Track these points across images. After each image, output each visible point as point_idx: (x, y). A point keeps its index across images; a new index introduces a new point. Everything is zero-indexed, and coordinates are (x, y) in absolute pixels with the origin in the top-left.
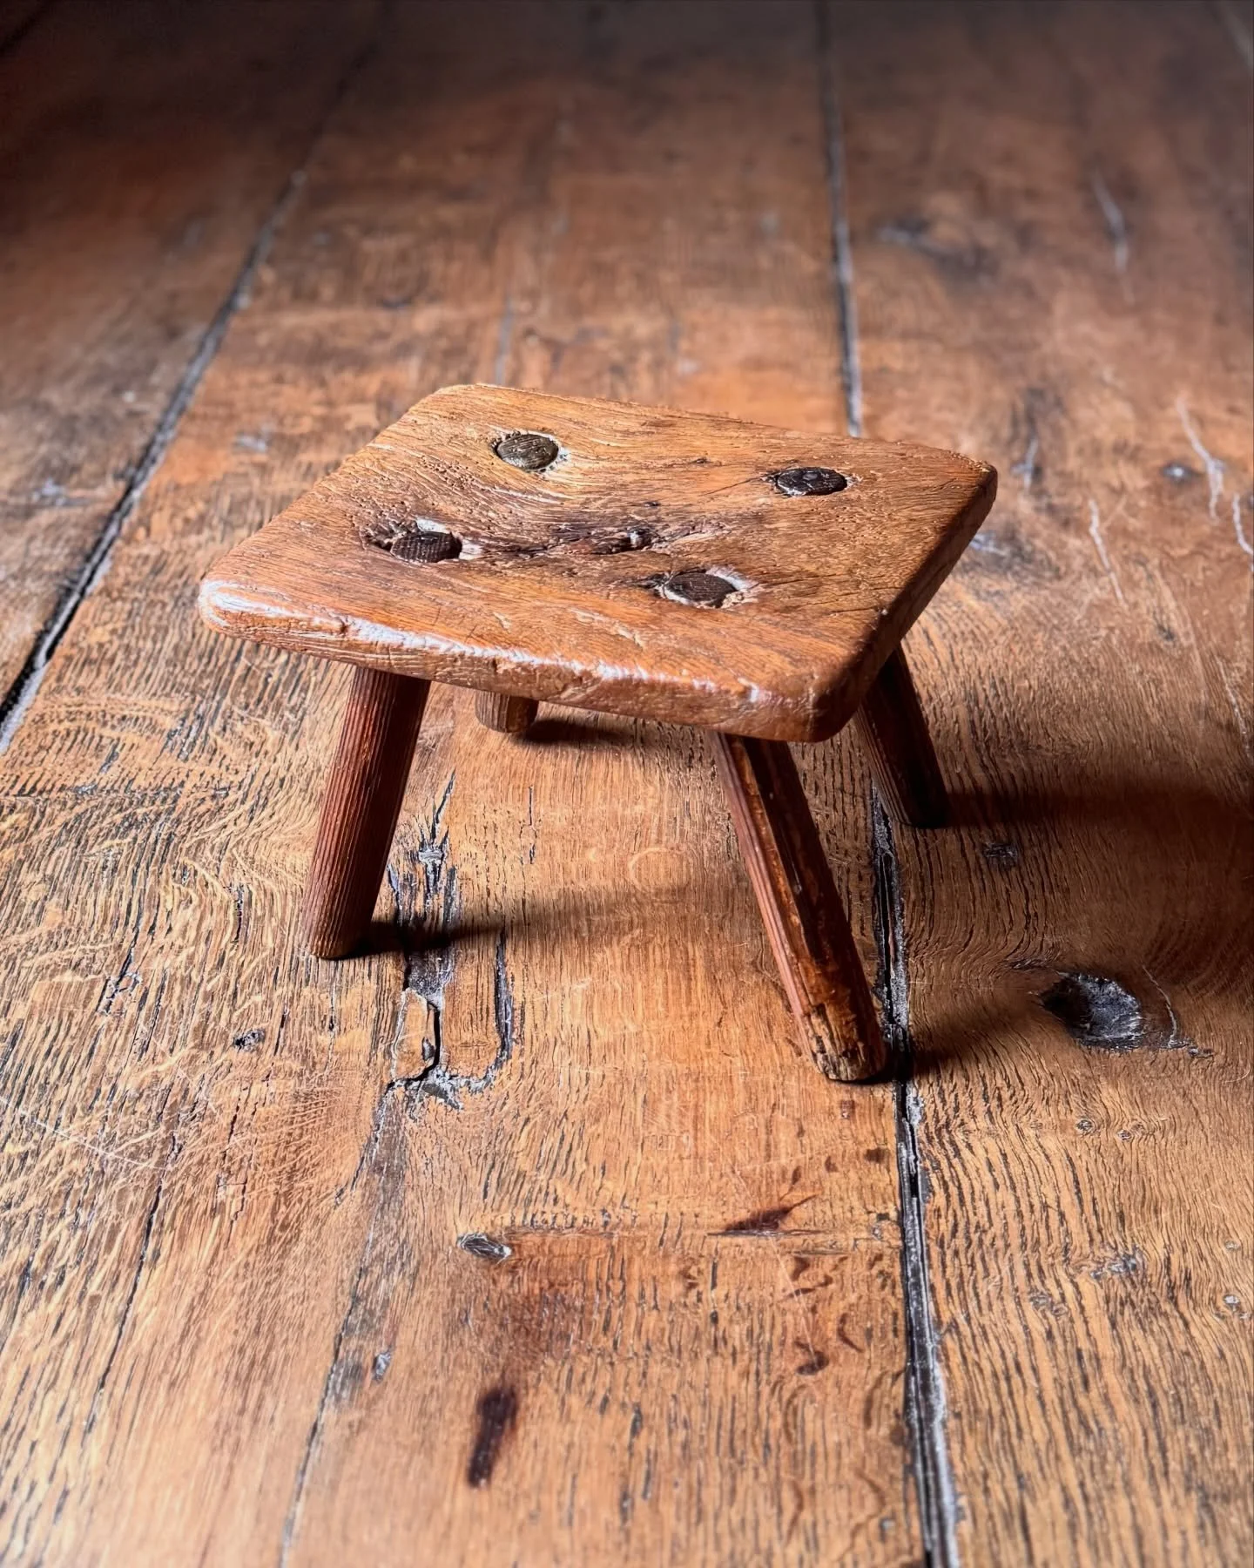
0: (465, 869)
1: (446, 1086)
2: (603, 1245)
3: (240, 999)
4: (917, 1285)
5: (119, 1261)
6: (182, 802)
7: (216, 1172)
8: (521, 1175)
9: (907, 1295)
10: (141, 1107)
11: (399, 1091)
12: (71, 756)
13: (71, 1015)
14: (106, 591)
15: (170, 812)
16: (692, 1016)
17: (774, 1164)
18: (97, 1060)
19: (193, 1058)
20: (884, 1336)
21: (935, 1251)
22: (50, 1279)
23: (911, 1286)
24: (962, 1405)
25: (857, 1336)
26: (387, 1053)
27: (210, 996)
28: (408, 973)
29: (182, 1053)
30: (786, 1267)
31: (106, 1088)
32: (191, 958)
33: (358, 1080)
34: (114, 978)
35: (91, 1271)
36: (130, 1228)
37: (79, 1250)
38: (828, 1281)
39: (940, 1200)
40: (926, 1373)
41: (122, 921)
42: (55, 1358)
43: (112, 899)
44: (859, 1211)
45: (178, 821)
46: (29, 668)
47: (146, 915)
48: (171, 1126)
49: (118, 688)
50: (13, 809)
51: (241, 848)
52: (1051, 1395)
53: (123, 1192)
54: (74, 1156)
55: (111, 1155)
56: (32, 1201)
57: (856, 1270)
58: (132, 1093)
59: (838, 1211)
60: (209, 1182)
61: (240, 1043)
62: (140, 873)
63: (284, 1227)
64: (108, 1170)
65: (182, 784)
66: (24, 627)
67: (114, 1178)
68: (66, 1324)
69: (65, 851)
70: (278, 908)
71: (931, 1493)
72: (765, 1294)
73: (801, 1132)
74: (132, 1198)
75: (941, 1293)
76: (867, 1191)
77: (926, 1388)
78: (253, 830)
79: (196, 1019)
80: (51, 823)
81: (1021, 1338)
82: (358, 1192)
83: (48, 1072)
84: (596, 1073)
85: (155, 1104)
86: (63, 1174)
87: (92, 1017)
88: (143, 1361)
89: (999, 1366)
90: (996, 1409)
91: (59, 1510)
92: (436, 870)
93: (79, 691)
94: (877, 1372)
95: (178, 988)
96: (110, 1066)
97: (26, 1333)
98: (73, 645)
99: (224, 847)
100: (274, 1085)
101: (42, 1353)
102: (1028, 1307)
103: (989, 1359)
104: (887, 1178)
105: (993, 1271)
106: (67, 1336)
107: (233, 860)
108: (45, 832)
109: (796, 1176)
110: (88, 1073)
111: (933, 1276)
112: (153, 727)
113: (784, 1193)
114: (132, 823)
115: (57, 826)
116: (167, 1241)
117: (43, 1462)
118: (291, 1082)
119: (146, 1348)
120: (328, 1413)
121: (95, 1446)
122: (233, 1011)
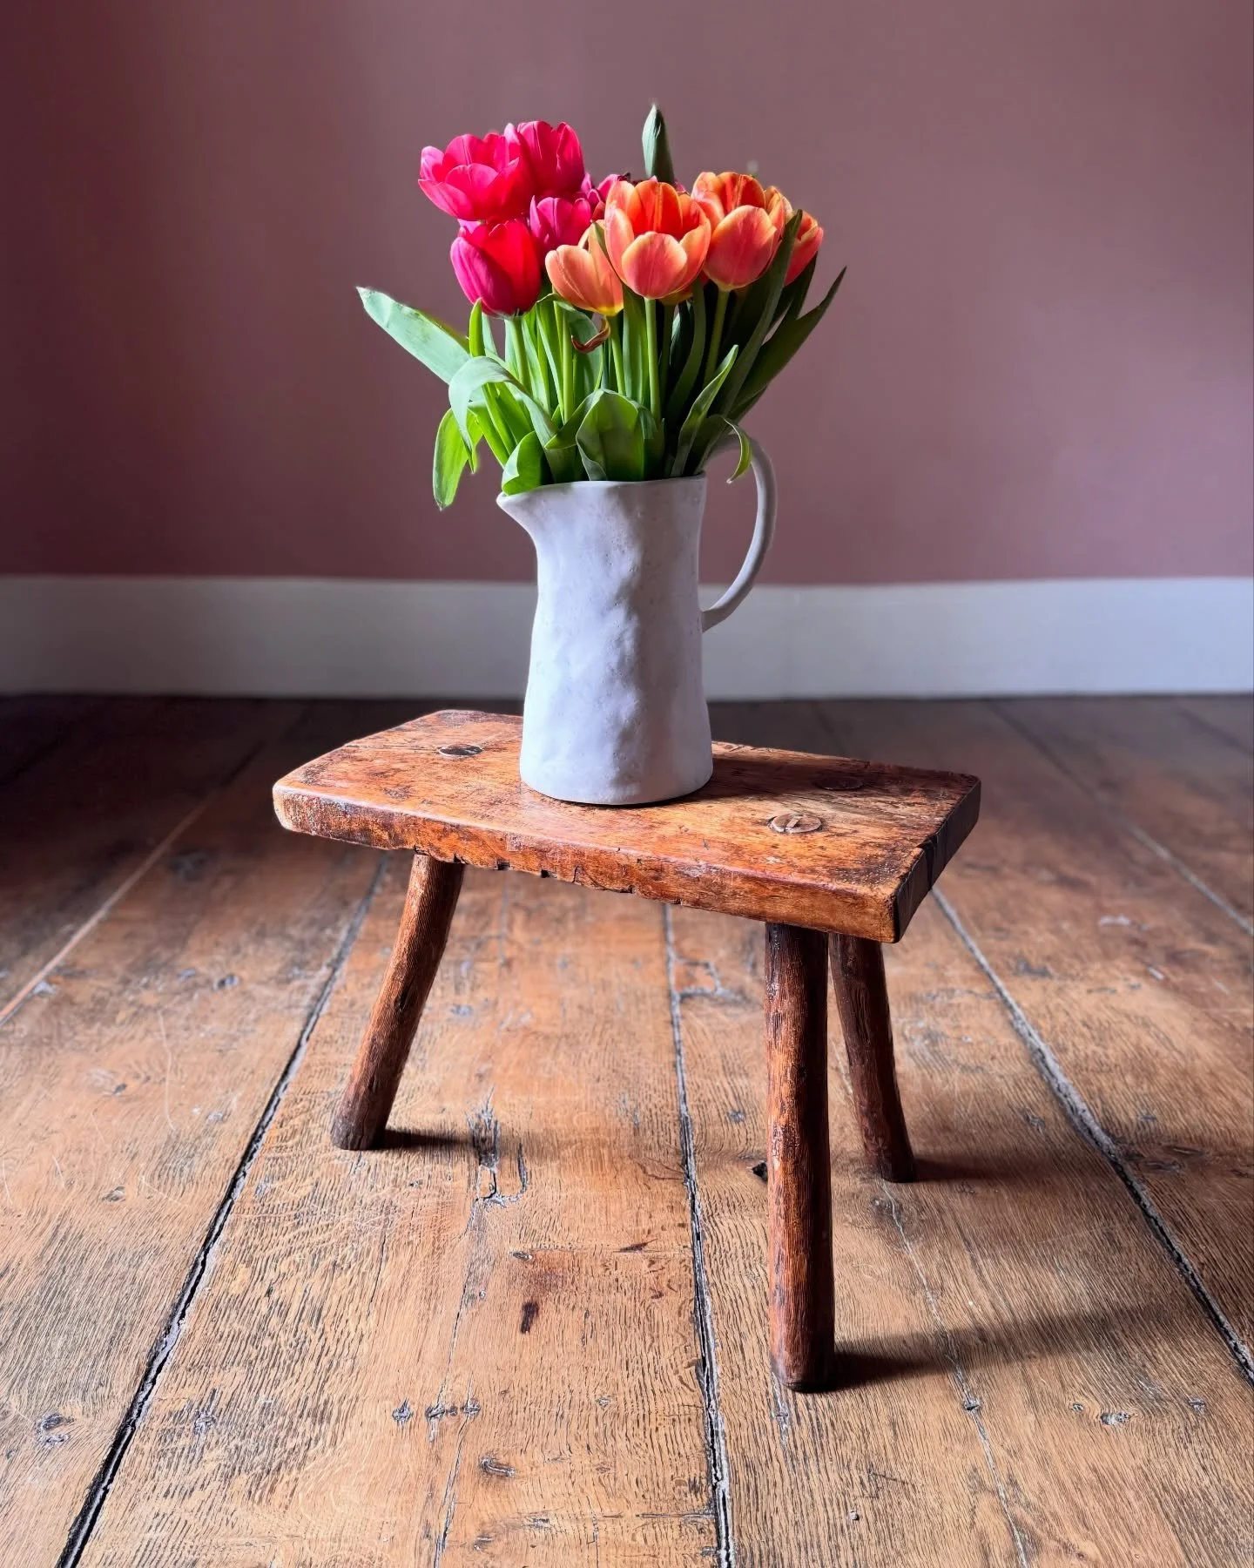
0: (501, 1121)
1: (500, 1201)
2: (570, 1254)
4: (700, 1271)
5: (373, 1259)
7: (408, 1230)
8: (535, 1231)
9: (695, 1274)
10: (374, 1208)
11: (481, 1201)
12: (323, 1080)
13: (339, 1176)
14: (330, 1014)
16: (603, 1175)
17: (640, 1228)
18: (353, 1191)
19: (393, 1191)
20: (686, 1286)
21: (707, 1259)
22: (345, 1266)
23: (697, 1270)
24: (718, 1310)
25: (675, 1287)
26: (475, 1188)
27: (397, 1168)
28: (480, 1160)
29: (387, 1189)
30: (645, 1264)
31: (358, 1202)
33: (464, 1197)
34: (355, 1162)
35: (361, 1265)
36: (375, 1250)
37: (356, 1256)
38: (663, 1268)
39: (709, 1241)
40: (703, 1300)
42: (352, 1292)
44: (675, 1244)
46: (299, 1046)
48: (387, 1214)
49: (341, 1052)
50: (301, 1100)
51: (404, 1114)
52: (753, 1307)
53: (370, 1238)
54: (348, 1225)
55: (364, 1224)
57: (674, 1264)
58: (369, 1203)
59: (666, 1244)
61: (412, 1185)
63: (438, 1249)
64: (363, 1230)
66: (296, 1028)
67: (366, 1232)
68: (354, 1282)
69: (327, 1117)
71: (704, 1339)
72: (637, 1272)
73: (651, 1217)
74: (374, 1239)
75: (709, 1273)
76: (679, 1239)
77: (703, 1305)
78: (408, 1106)
79: (392, 1177)
80: (319, 1105)
81: (742, 1289)
82: (467, 1237)
83: (333, 1196)
84: (563, 1195)
85: (379, 1207)
86: (345, 1231)
87: (348, 1176)
88: (386, 1295)
89: (733, 1298)
90: (731, 1312)
91: (360, 1341)
92: (489, 1121)
93: (324, 1054)
94: (683, 1299)
95: (383, 1167)
96: (359, 1193)
97: (338, 1284)
98: (318, 1035)
99: (396, 1115)
100: (428, 1200)
101: (346, 1291)
102: (745, 1278)
103: (729, 1295)
104: (687, 1234)
105: (731, 1265)
106: (355, 1286)
108: (317, 1109)
109: (649, 1232)
110: (350, 1196)
111: (707, 1267)
113: (644, 1238)
115: (322, 1106)
116: (391, 1253)
117: (352, 1326)
118: (435, 1199)
119: (388, 1289)
120: (463, 1310)
121: (372, 1321)
122: (408, 1172)
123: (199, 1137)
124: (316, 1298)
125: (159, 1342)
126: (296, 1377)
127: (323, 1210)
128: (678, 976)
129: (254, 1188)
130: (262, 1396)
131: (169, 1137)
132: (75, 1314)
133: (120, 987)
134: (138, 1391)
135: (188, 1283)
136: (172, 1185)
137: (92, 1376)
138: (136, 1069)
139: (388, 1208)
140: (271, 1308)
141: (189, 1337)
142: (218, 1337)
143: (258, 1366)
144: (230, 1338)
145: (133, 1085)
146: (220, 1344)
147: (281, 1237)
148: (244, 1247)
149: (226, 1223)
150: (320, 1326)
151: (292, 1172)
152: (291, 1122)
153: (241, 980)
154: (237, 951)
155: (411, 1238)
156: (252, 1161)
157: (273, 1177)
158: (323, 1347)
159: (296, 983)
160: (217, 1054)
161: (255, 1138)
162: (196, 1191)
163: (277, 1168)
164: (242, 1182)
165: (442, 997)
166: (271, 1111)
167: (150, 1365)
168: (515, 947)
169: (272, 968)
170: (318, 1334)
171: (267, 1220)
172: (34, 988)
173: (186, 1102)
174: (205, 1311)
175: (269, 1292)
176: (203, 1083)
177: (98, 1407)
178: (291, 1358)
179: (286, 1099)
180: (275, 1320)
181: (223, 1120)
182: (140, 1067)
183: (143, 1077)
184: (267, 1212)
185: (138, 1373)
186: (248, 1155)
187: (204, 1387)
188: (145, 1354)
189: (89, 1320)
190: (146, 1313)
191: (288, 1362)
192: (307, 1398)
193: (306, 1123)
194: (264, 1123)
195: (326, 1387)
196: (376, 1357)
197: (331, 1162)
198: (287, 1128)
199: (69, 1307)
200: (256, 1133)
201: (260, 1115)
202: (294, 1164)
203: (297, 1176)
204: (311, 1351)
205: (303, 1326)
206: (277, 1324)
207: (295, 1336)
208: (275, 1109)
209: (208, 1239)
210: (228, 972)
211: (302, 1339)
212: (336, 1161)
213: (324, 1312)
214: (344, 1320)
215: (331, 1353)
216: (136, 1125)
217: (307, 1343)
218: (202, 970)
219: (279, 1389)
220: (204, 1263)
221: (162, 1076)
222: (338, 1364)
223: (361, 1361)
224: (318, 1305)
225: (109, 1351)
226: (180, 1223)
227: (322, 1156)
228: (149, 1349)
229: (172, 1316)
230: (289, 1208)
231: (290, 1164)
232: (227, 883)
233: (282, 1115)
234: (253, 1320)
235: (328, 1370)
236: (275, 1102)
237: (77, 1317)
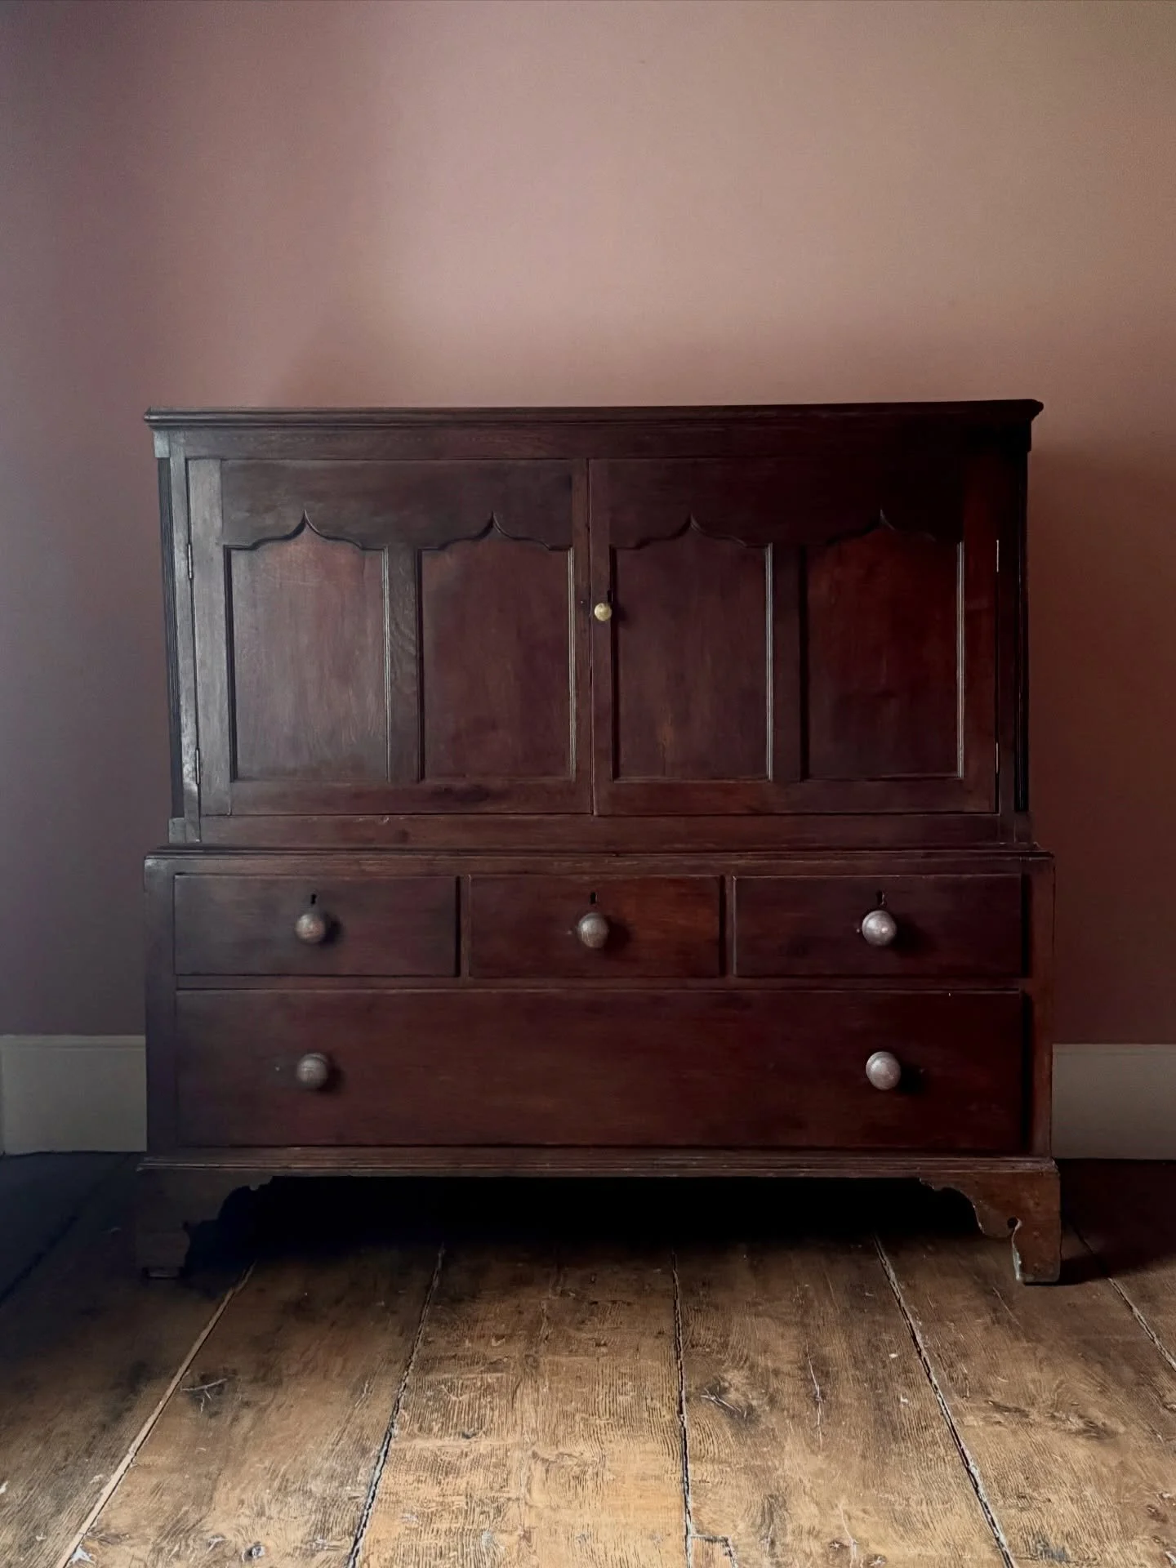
128: (696, 1556)
133: (152, 1557)
153: (267, 1548)
154: (261, 1514)
159: (321, 1556)
168: (533, 1513)
169: (297, 1534)
172: (70, 1559)
210: (255, 1540)
218: (229, 1537)
232: (247, 1419)
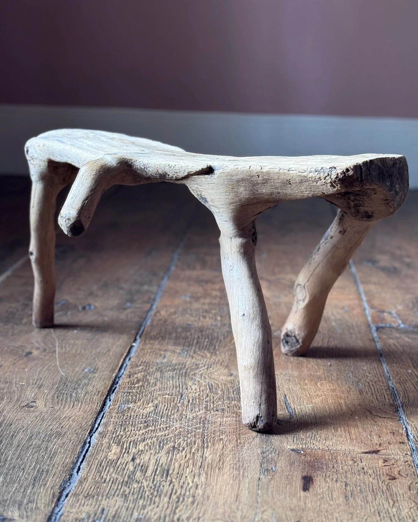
2: (329, 453)
3: (215, 403)
5: (198, 446)
6: (187, 366)
7: (219, 433)
8: (303, 439)
10: (194, 420)
12: (153, 356)
13: (170, 403)
15: (184, 368)
18: (180, 412)
19: (206, 413)
22: (181, 449)
27: (207, 402)
29: (201, 412)
30: (380, 461)
31: (184, 417)
32: (199, 395)
34: (180, 397)
35: (191, 448)
36: (199, 441)
37: (187, 444)
41: (178, 387)
42: (188, 461)
43: (174, 383)
44: (399, 452)
45: (187, 369)
47: (184, 387)
48: (204, 424)
50: (140, 365)
51: (207, 375)
53: (195, 436)
54: (180, 428)
55: (190, 428)
56: (171, 435)
58: (191, 417)
59: (393, 452)
60: (218, 434)
61: (217, 410)
62: (180, 378)
63: (240, 444)
64: (190, 431)
65: (186, 363)
67: (192, 432)
68: (188, 457)
69: (159, 374)
70: (220, 386)
72: (376, 465)
74: (198, 436)
76: (401, 450)
78: (208, 371)
79: (204, 406)
80: (152, 368)
82: (258, 439)
83: (168, 413)
85: (198, 420)
86: (178, 431)
87: (176, 404)
88: (210, 465)
94: (410, 482)
95: (197, 400)
96: (184, 413)
97: (178, 457)
98: (146, 335)
99: (201, 375)
100: (229, 418)
101: (183, 462)
106: (189, 459)
107: (205, 378)
108: (151, 370)
109: (380, 445)
110: (178, 414)
112: (174, 352)
113: (378, 448)
114: (175, 369)
116: (210, 444)
117: (190, 480)
118: (234, 418)
119: (210, 462)
120: (262, 476)
121: (203, 478)
122: (214, 404)
123: (80, 380)
124: (164, 464)
125: (65, 482)
126: (157, 504)
127: (162, 419)
129: (117, 406)
130: (136, 514)
131: (61, 378)
132: (10, 464)
134: (55, 507)
135: (81, 452)
136: (66, 402)
137: (24, 497)
138: (37, 345)
139: (204, 421)
140: (136, 468)
141: (85, 480)
142: (103, 480)
143: (131, 498)
144: (111, 481)
145: (35, 353)
146: (105, 485)
147: (137, 432)
148: (114, 436)
149: (102, 422)
150: (169, 478)
151: (140, 400)
152: (136, 376)
153: (95, 307)
154: (91, 294)
155: (221, 437)
156: (114, 393)
157: (128, 402)
158: (172, 490)
160: (86, 341)
161: (115, 383)
162: (81, 405)
163: (130, 397)
164: (108, 403)
165: (221, 321)
166: (123, 370)
167: (61, 493)
169: (114, 302)
170: (168, 483)
171: (128, 423)
173: (70, 362)
174: (94, 467)
175: (133, 459)
176: (79, 354)
177: (29, 513)
178: (152, 494)
179: (131, 365)
180: (138, 474)
181: (93, 372)
182: (39, 344)
183: (42, 349)
184: (127, 419)
185: (53, 497)
186: (111, 391)
187: (97, 507)
188: (57, 487)
189: (20, 468)
190: (56, 466)
191: (150, 496)
192: (165, 517)
193: (145, 376)
194: (119, 376)
195: (177, 511)
196: (208, 497)
197: (164, 396)
198: (134, 378)
199: (6, 460)
200: (115, 380)
201: (117, 371)
202: (141, 396)
203: (143, 402)
204: (164, 492)
205: (158, 478)
206: (141, 476)
207: (153, 482)
208: (125, 370)
209: (91, 430)
210: (87, 303)
211: (158, 485)
212: (167, 396)
213: (170, 472)
214: (184, 477)
215: (178, 494)
216: (40, 372)
217: (161, 487)
218: (72, 301)
219: (146, 511)
220: (90, 443)
221: (53, 350)
222: (184, 499)
223: (199, 499)
224: (166, 468)
225: (34, 484)
226: (73, 420)
227: (158, 393)
228: (59, 485)
229: (73, 469)
230: (141, 417)
231: (138, 396)
233: (130, 372)
234: (125, 473)
235: (178, 502)
236: (124, 366)
237: (12, 466)
